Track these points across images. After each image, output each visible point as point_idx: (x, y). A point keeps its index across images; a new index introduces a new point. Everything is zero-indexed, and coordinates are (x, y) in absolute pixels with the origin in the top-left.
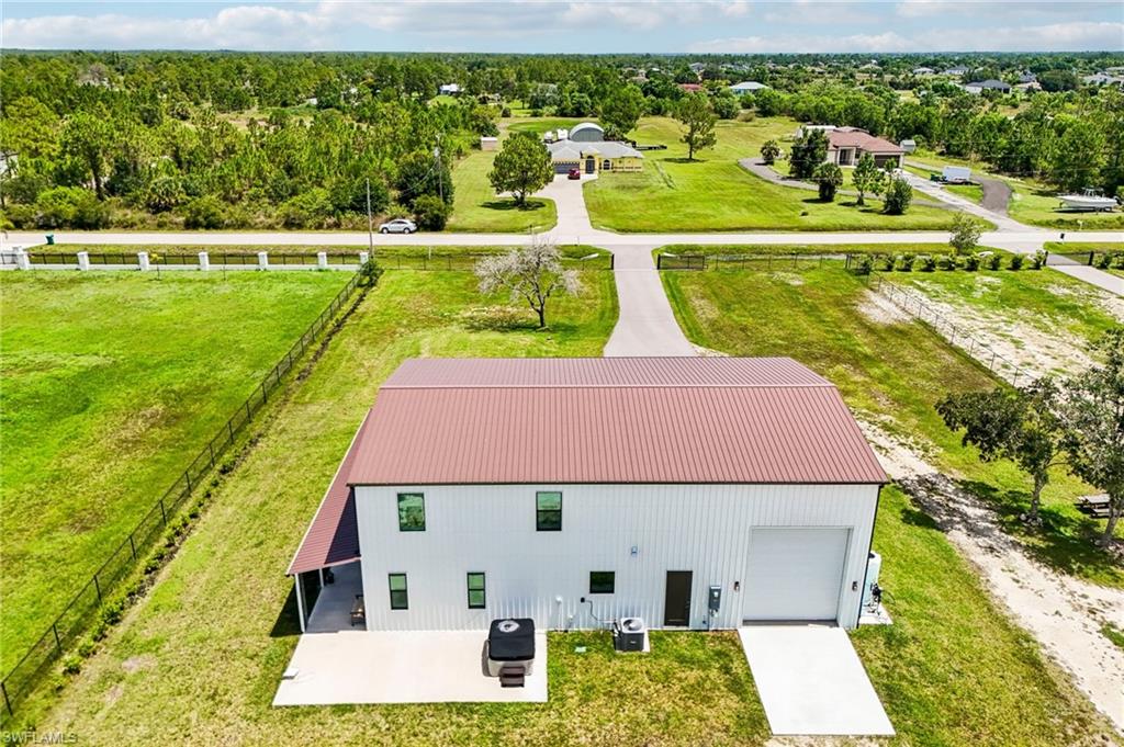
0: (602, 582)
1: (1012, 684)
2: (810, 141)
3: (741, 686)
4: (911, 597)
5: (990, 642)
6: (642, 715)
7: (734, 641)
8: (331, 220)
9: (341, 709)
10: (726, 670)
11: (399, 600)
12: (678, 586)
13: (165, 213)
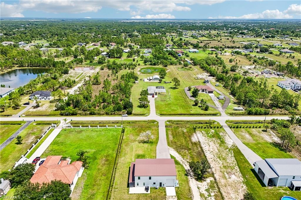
0: (154, 183)
1: (187, 192)
2: (195, 91)
3: (165, 192)
4: (181, 184)
5: (187, 188)
6: (157, 194)
7: (165, 188)
8: (113, 113)
9: (134, 194)
10: (164, 191)
11: (138, 185)
12: (161, 184)
13: (86, 111)
